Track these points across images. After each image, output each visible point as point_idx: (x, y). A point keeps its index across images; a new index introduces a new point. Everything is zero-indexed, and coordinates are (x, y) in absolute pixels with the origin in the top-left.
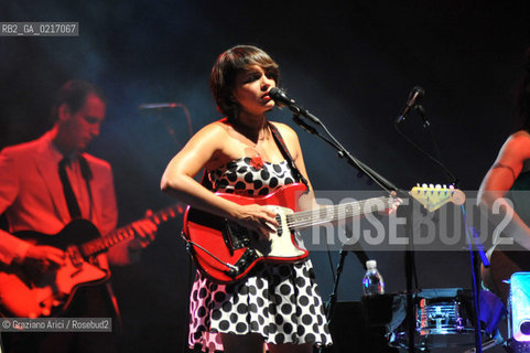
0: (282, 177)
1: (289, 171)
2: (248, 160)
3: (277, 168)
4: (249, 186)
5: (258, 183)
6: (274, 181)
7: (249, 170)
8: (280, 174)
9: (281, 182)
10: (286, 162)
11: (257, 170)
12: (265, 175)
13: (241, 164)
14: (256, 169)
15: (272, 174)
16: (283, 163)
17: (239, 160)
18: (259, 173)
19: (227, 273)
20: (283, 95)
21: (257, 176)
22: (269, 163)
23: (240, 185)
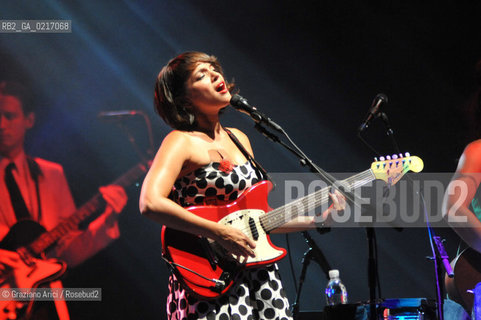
0: (249, 178)
2: (216, 165)
4: (220, 192)
5: (230, 186)
6: (243, 184)
7: (219, 175)
8: (247, 176)
9: (248, 183)
11: (226, 175)
12: (235, 178)
13: (209, 170)
15: (241, 176)
17: (207, 166)
18: (229, 176)
19: (213, 289)
21: (228, 180)
22: (236, 166)
23: (211, 192)
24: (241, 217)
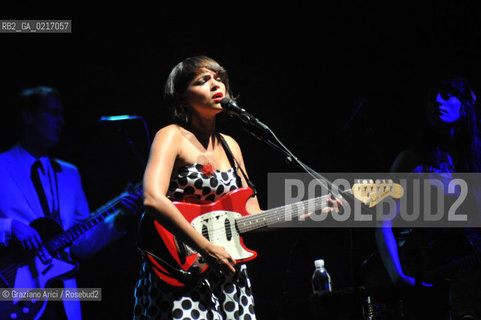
0: (228, 184)
1: (235, 179)
2: (199, 167)
3: (225, 176)
4: (198, 192)
5: (207, 190)
6: (221, 187)
7: (199, 176)
8: (227, 182)
9: (227, 189)
10: (232, 171)
11: (207, 178)
12: (214, 182)
13: (192, 170)
14: (205, 177)
15: (220, 181)
16: (230, 171)
17: (191, 165)
18: (209, 180)
20: (234, 104)
21: (207, 182)
22: (218, 171)
23: (189, 190)
24: (218, 217)
